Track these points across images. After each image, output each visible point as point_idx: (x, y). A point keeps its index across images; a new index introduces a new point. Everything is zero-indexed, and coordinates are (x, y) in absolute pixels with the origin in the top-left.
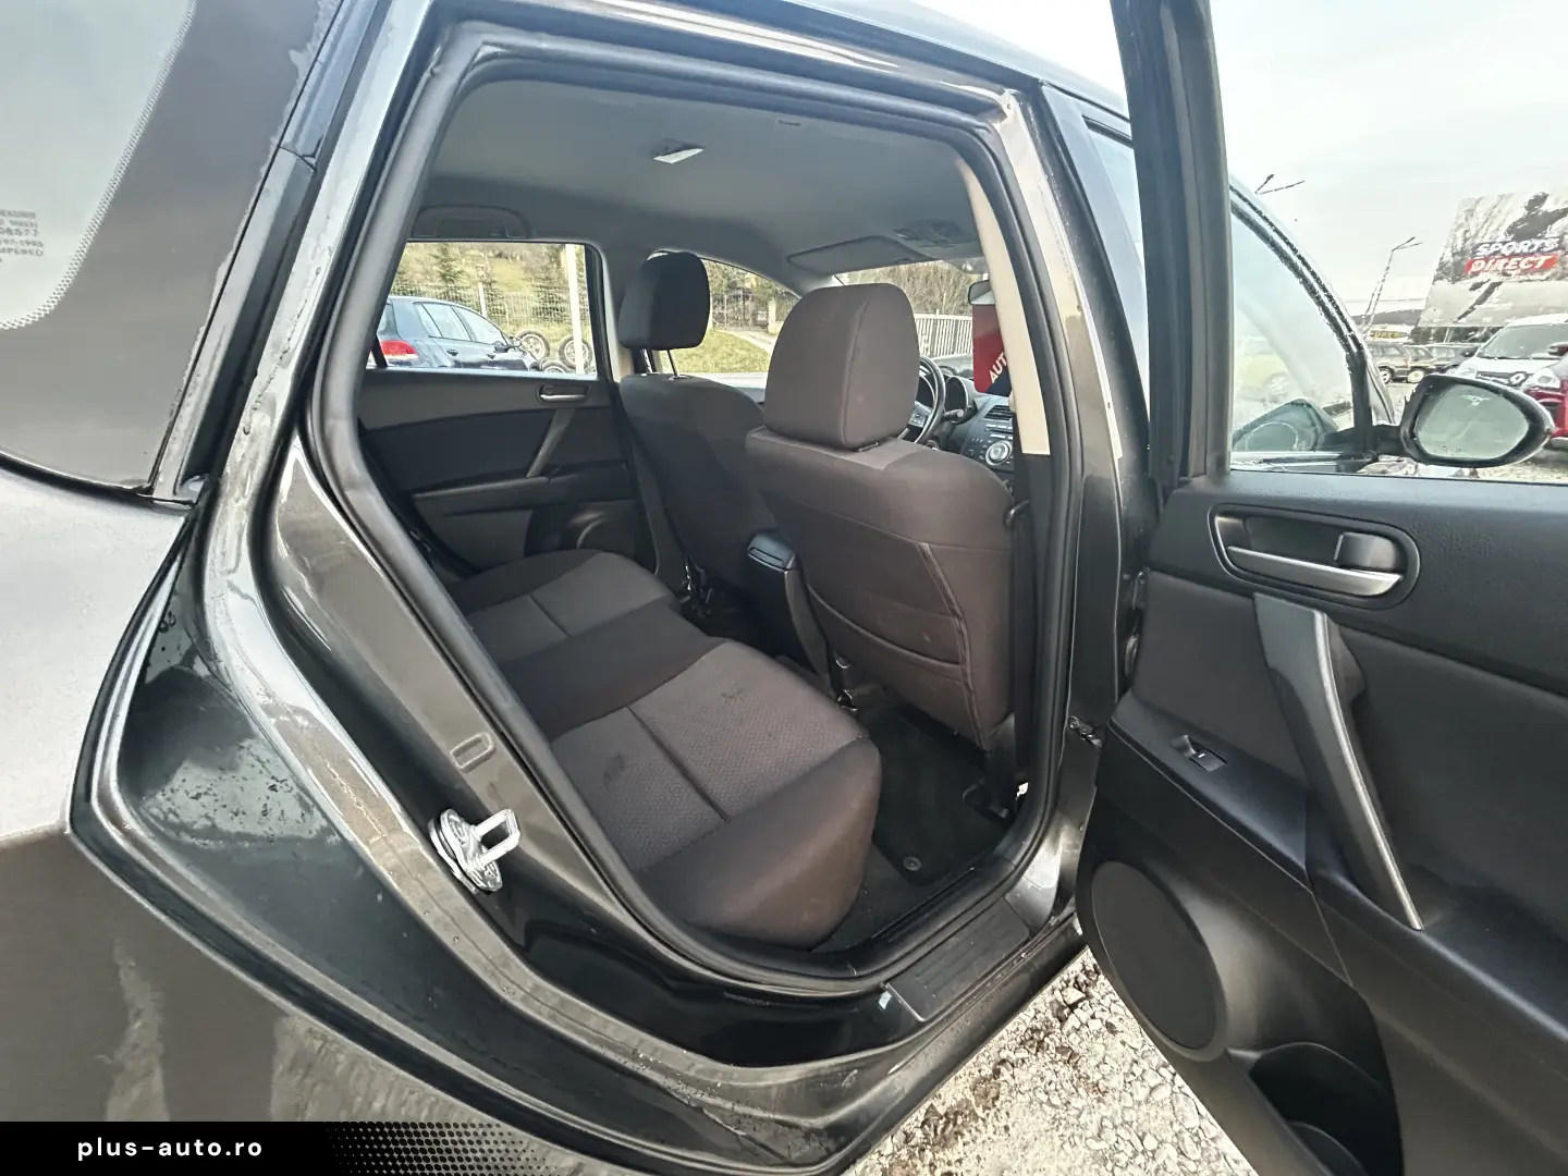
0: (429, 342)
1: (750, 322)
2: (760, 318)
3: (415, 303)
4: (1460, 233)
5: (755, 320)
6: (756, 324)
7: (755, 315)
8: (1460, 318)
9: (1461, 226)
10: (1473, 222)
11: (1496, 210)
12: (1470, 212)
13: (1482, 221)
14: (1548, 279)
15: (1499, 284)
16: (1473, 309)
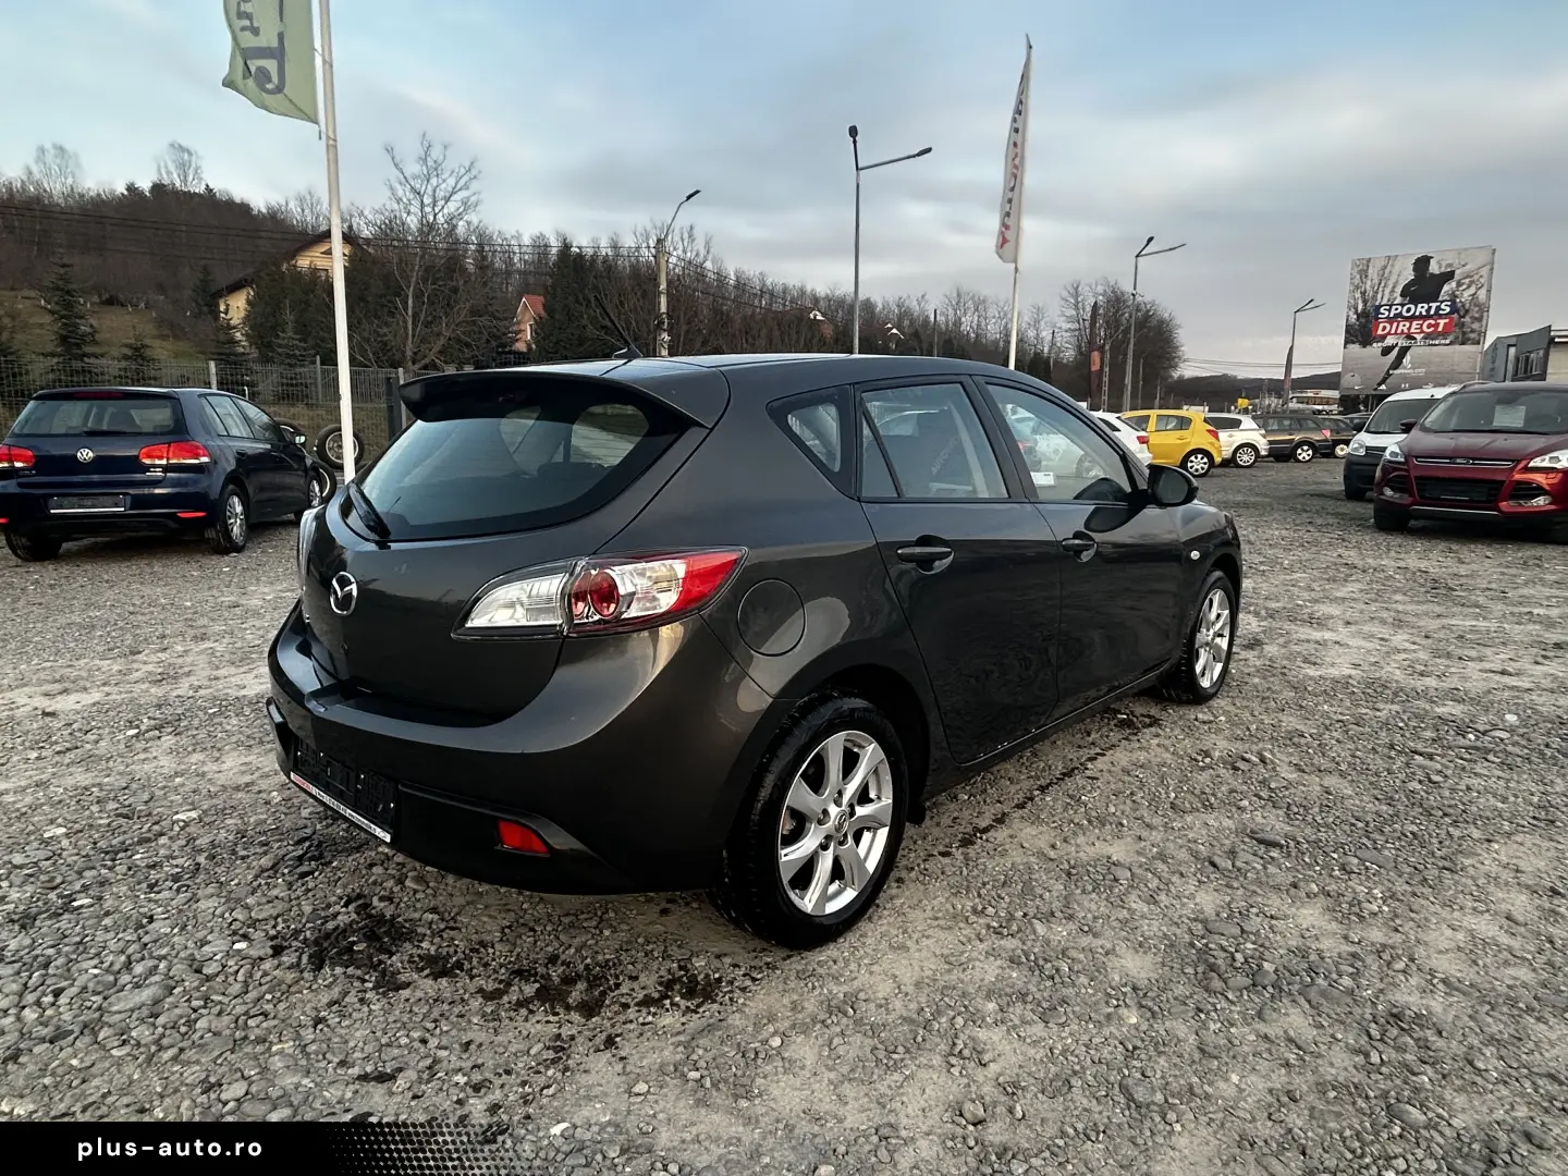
4: (1358, 295)
8: (1380, 385)
9: (1357, 288)
10: (1369, 283)
11: (1387, 271)
12: (1364, 273)
13: (1377, 282)
14: (1451, 343)
15: (1408, 348)
16: (1388, 374)
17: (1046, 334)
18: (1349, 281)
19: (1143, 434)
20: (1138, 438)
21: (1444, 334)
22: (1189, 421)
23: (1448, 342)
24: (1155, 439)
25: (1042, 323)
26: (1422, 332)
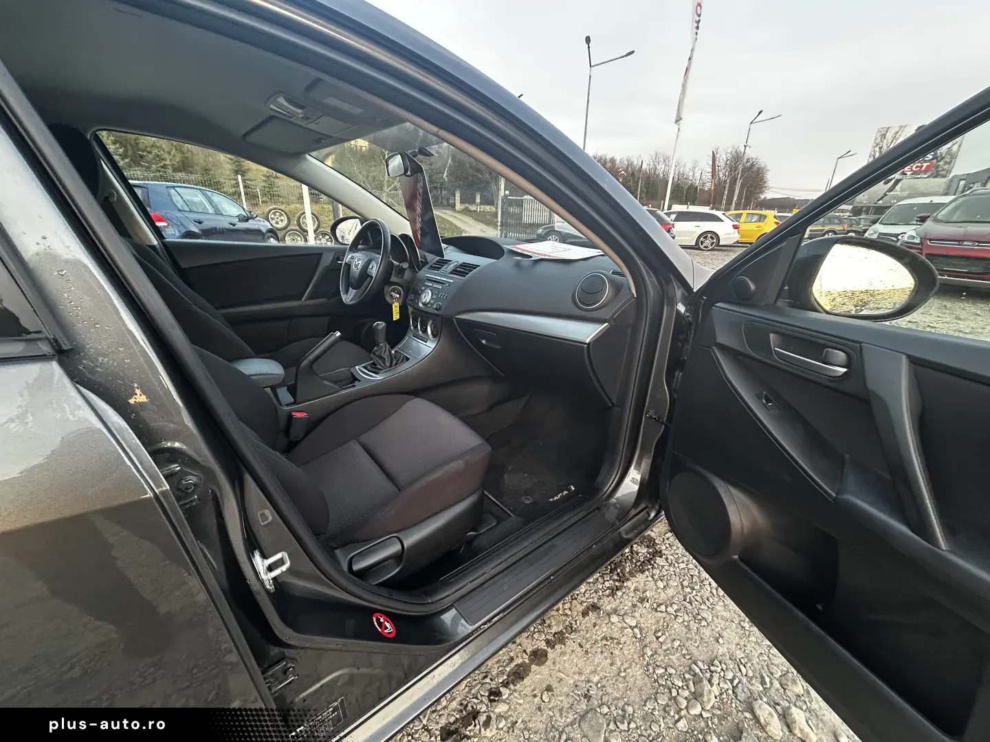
0: (179, 214)
1: (446, 203)
2: (451, 202)
3: (167, 187)
4: (877, 149)
5: (448, 203)
6: (449, 205)
7: (448, 200)
8: (879, 200)
9: (877, 145)
10: (885, 142)
11: (898, 135)
12: (884, 136)
13: (890, 141)
14: (928, 177)
15: (901, 180)
16: (885, 195)
17: (698, 175)
18: (873, 140)
19: (736, 223)
20: (733, 226)
21: (925, 171)
22: (765, 217)
23: (926, 176)
24: (743, 227)
25: (697, 168)
26: (912, 170)
